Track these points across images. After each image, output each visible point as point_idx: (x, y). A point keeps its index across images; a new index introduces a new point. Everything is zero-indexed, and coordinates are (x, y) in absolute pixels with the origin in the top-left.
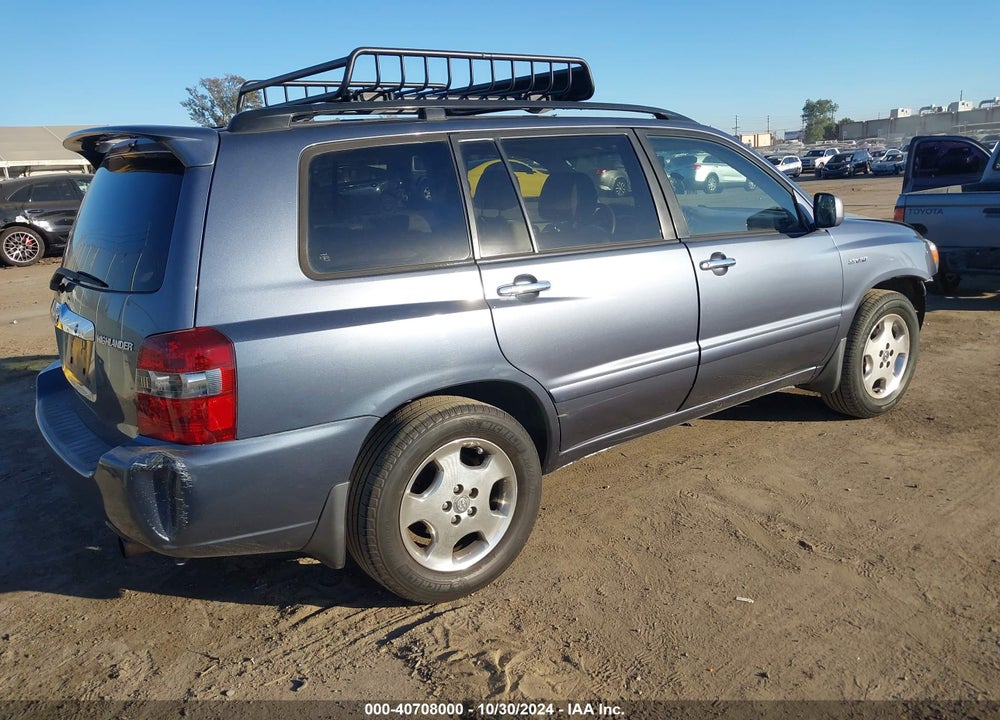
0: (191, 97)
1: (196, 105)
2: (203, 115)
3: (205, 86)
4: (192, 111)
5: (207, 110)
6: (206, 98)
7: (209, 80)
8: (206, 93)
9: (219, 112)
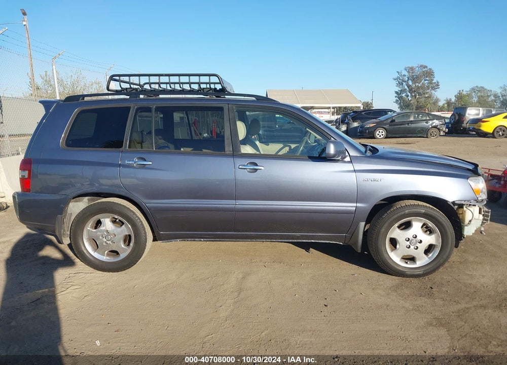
0: (399, 76)
1: (400, 79)
2: (402, 84)
3: (406, 70)
4: (397, 82)
5: (405, 82)
6: (406, 76)
7: (408, 67)
8: (406, 73)
9: (410, 83)
